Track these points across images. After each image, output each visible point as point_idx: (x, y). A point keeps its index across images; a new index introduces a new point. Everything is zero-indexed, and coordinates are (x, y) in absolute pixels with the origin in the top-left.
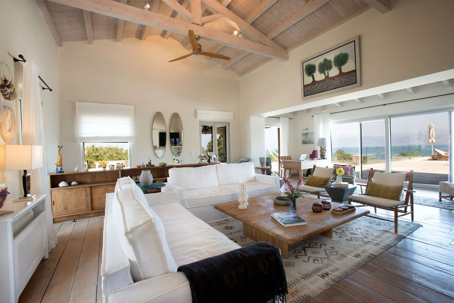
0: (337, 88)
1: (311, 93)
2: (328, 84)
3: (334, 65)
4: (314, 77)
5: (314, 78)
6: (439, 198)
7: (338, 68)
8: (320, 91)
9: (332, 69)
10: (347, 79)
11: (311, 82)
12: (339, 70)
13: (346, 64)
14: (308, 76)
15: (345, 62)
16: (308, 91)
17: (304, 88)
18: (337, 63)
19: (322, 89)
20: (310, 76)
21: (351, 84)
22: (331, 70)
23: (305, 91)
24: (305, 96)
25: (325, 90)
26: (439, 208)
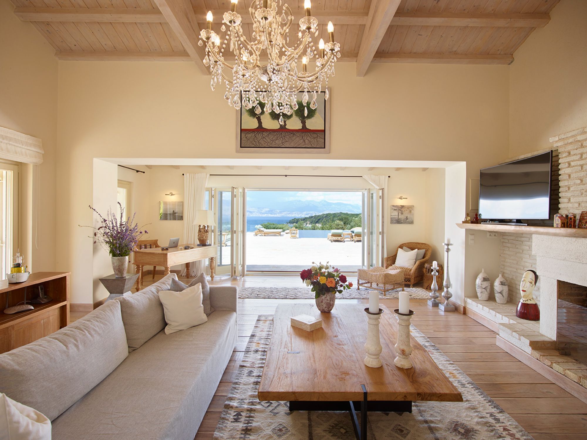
0: (297, 147)
1: (254, 144)
2: (284, 138)
3: (295, 114)
4: (262, 121)
5: (261, 123)
6: (357, 287)
7: (300, 120)
8: (271, 145)
9: (292, 118)
10: (313, 139)
11: (256, 127)
12: (301, 122)
13: (312, 118)
14: (250, 116)
15: (311, 115)
16: (249, 141)
17: (242, 132)
18: (300, 113)
19: (274, 143)
20: (254, 118)
21: (317, 147)
22: (290, 119)
23: (242, 139)
24: (242, 146)
25: (278, 146)
26: (356, 300)
